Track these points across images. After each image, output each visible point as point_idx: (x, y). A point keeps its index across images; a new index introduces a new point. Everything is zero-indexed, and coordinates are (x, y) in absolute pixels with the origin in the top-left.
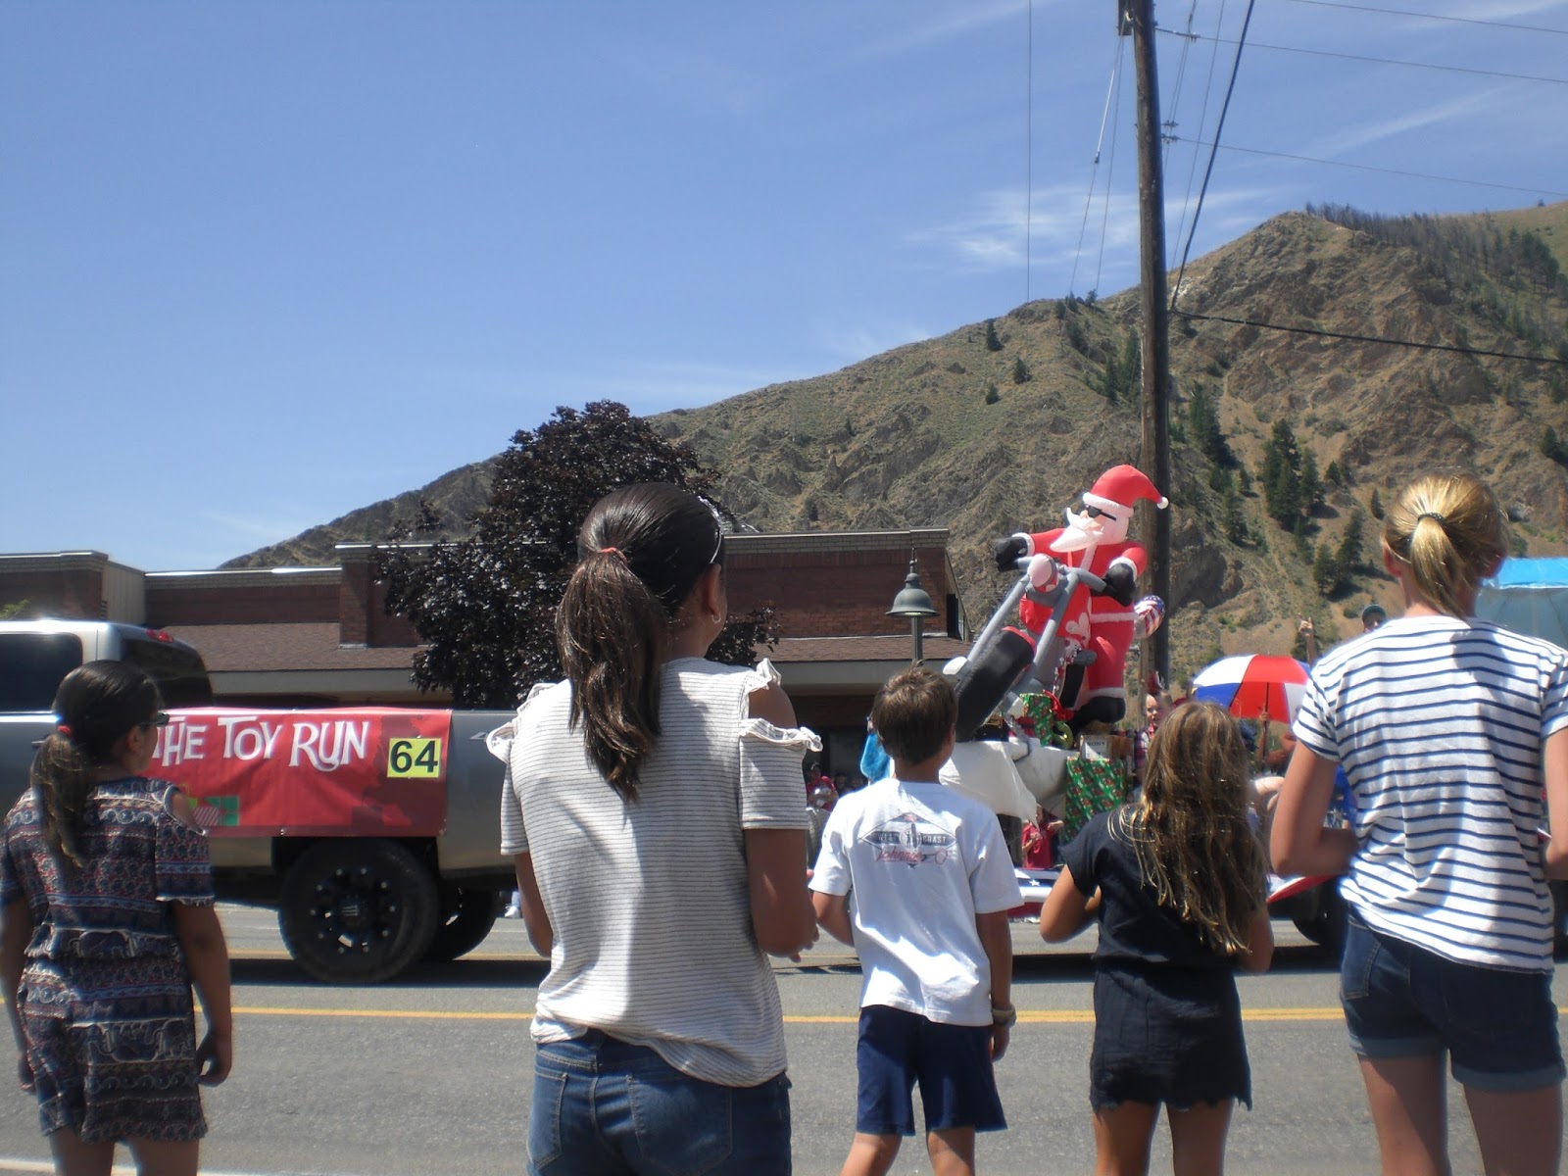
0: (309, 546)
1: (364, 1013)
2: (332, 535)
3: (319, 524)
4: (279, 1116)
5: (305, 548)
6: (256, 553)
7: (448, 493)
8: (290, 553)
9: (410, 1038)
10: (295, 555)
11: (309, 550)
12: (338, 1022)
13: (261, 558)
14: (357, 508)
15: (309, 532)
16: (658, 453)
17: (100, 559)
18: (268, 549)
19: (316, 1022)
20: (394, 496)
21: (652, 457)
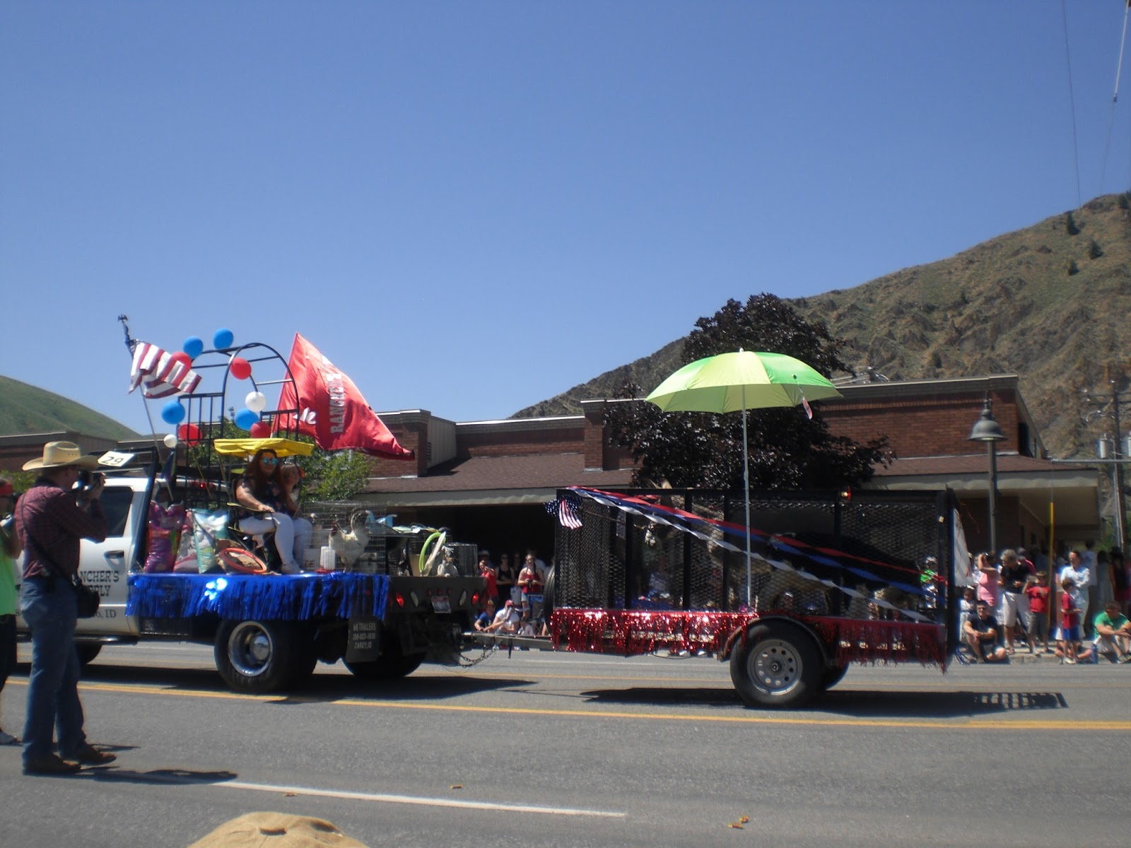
0: (574, 399)
1: (579, 713)
2: (590, 391)
3: (581, 383)
4: (511, 772)
5: (571, 401)
6: (537, 405)
7: (669, 358)
8: (562, 404)
9: (604, 729)
10: (565, 406)
11: (574, 401)
12: (561, 718)
13: (542, 407)
14: (606, 371)
15: (574, 389)
16: (798, 329)
17: (425, 414)
18: (546, 402)
19: (547, 718)
20: (632, 362)
21: (794, 332)
